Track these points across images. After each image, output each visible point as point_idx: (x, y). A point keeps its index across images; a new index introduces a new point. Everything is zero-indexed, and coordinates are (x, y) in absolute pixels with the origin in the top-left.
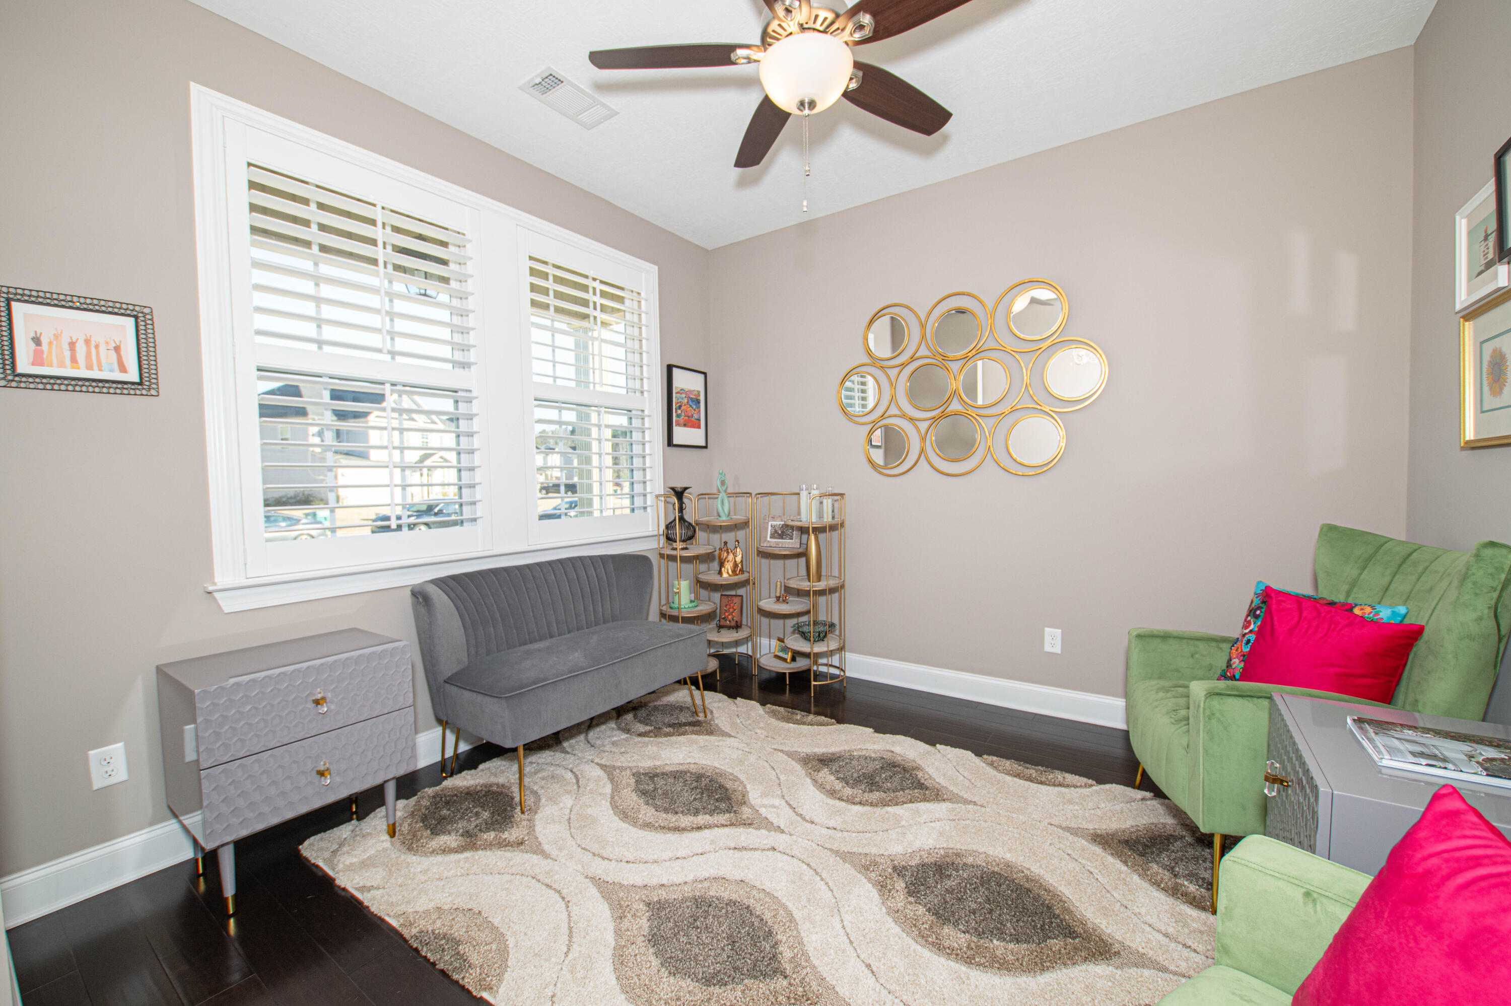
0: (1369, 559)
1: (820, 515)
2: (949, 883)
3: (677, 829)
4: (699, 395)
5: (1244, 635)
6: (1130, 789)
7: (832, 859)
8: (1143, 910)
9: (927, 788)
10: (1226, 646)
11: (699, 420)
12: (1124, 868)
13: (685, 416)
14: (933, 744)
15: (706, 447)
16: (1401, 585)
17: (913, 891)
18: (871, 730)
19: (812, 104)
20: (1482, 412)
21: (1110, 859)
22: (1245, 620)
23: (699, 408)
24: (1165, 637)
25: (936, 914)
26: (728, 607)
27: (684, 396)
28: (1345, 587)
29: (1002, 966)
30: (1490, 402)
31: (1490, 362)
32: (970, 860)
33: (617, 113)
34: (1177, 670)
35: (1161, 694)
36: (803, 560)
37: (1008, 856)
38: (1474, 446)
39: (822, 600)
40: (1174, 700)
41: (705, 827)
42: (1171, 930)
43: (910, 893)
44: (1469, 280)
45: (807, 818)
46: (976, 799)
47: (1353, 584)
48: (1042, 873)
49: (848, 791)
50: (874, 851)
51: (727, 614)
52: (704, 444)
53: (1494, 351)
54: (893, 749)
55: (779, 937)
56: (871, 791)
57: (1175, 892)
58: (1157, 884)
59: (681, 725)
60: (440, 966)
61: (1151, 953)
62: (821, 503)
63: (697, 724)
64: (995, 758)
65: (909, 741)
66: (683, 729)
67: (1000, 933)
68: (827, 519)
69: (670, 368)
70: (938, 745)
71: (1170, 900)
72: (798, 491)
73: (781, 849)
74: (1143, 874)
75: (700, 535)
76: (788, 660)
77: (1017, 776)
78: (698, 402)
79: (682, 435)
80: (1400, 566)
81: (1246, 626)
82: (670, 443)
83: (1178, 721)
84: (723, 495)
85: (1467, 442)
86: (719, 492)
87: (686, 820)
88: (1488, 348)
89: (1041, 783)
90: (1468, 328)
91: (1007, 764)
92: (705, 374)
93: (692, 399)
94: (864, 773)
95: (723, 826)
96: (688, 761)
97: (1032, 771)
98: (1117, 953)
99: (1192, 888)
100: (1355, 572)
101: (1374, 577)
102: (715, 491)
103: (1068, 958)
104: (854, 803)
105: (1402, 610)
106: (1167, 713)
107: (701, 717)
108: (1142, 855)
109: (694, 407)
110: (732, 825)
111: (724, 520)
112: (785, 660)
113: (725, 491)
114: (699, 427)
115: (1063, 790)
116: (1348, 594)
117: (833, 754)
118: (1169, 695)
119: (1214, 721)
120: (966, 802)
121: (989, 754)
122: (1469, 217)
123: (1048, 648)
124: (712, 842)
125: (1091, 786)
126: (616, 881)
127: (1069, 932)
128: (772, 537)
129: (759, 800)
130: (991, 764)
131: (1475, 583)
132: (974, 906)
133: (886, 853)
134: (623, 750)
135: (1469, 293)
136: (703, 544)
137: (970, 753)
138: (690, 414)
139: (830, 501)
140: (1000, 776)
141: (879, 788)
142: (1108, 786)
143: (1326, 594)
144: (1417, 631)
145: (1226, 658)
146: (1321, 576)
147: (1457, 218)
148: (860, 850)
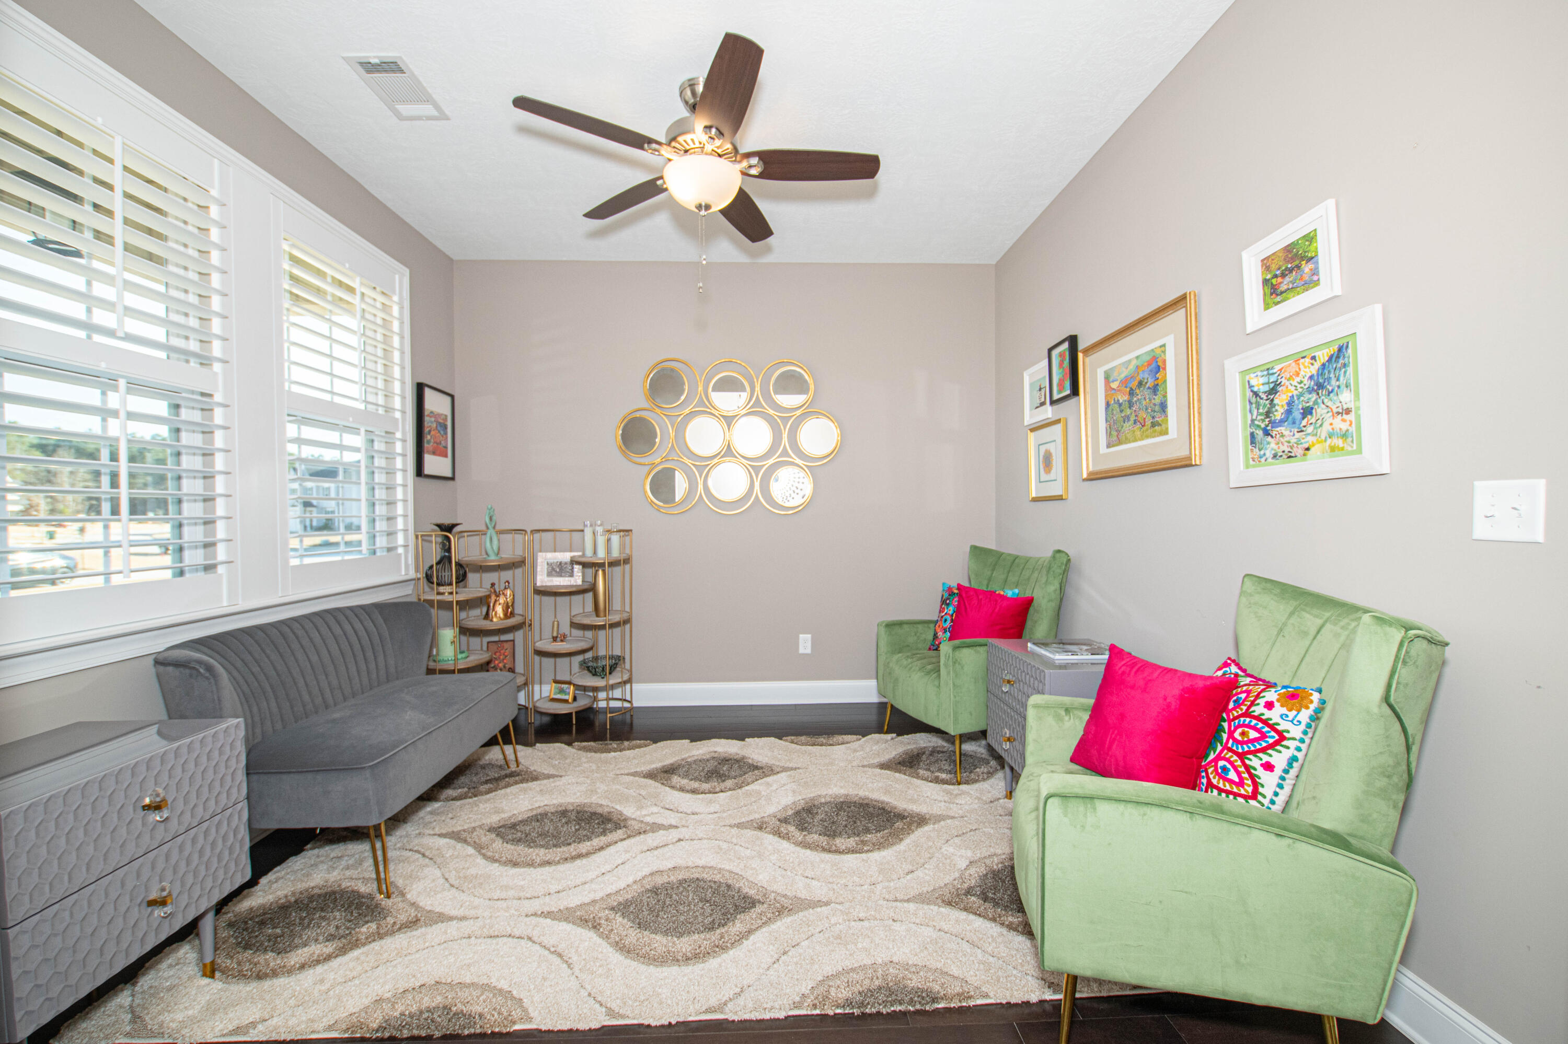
0: (995, 565)
1: (609, 550)
2: (819, 817)
3: (580, 856)
4: (446, 420)
5: (942, 617)
6: (882, 735)
7: (734, 831)
8: (929, 794)
9: (762, 768)
10: (932, 626)
11: (446, 447)
12: (906, 777)
13: (435, 442)
14: (743, 740)
15: (453, 479)
16: (1012, 578)
17: (802, 827)
18: (688, 741)
19: (708, 207)
20: (1040, 482)
21: (897, 775)
22: (941, 607)
23: (446, 434)
24: (900, 624)
25: (825, 835)
26: (498, 654)
27: (433, 419)
28: (985, 582)
29: (879, 846)
30: (1044, 477)
31: (1044, 456)
32: (823, 800)
33: (448, 119)
34: (908, 646)
35: (910, 660)
36: (590, 595)
37: (843, 791)
38: (1035, 500)
39: (602, 634)
40: (920, 662)
41: (607, 846)
42: (946, 799)
43: (802, 830)
44: (1031, 410)
45: (689, 812)
46: (799, 766)
47: (989, 580)
48: (867, 793)
49: (706, 786)
50: (757, 816)
51: (497, 662)
52: (449, 475)
53: (1046, 451)
54: (715, 750)
55: (737, 885)
56: (724, 781)
57: (937, 780)
58: (926, 779)
59: (497, 780)
60: (437, 1034)
61: (944, 813)
62: (609, 540)
63: (512, 775)
64: (793, 737)
65: (723, 741)
66: (502, 783)
67: (867, 831)
68: (615, 554)
69: (420, 389)
70: (747, 739)
71: (937, 785)
72: (581, 528)
73: (687, 837)
74: (918, 777)
75: (472, 577)
76: (570, 701)
77: (813, 745)
78: (445, 428)
79: (434, 464)
80: (1011, 567)
81: (941, 610)
82: (419, 471)
83: (928, 673)
84: (491, 532)
85: (1033, 498)
86: (488, 528)
87: (585, 847)
88: (1043, 449)
89: (831, 745)
90: (1032, 436)
91: (803, 738)
92: (452, 397)
93: (440, 423)
94: (708, 771)
95: (622, 840)
96: (537, 806)
97: (822, 740)
98: (929, 819)
99: (943, 776)
100: (989, 573)
101: (999, 575)
102: (484, 528)
103: (908, 830)
104: (716, 793)
105: (1016, 591)
106: (920, 669)
107: (513, 767)
108: (911, 767)
109: (442, 432)
110: (629, 837)
111: (493, 560)
112: (566, 701)
113: (494, 528)
114: (446, 456)
115: (848, 745)
116: (988, 586)
117: (672, 764)
118: (914, 659)
119: (957, 665)
120: (792, 769)
121: (787, 736)
122: (1031, 376)
123: (802, 650)
124: (626, 852)
125: (860, 739)
126: (562, 908)
127: (901, 816)
128: (549, 574)
129: (638, 813)
130: (792, 742)
131: (1054, 572)
132: (844, 823)
133: (765, 815)
134: (450, 815)
135: (1031, 416)
136: (476, 585)
137: (773, 739)
138: (438, 441)
139: (618, 536)
140: (804, 748)
141: (729, 777)
142: (869, 737)
143: (975, 585)
144: (1029, 601)
145: (932, 633)
146: (972, 577)
147: (1025, 375)
148: (748, 819)
